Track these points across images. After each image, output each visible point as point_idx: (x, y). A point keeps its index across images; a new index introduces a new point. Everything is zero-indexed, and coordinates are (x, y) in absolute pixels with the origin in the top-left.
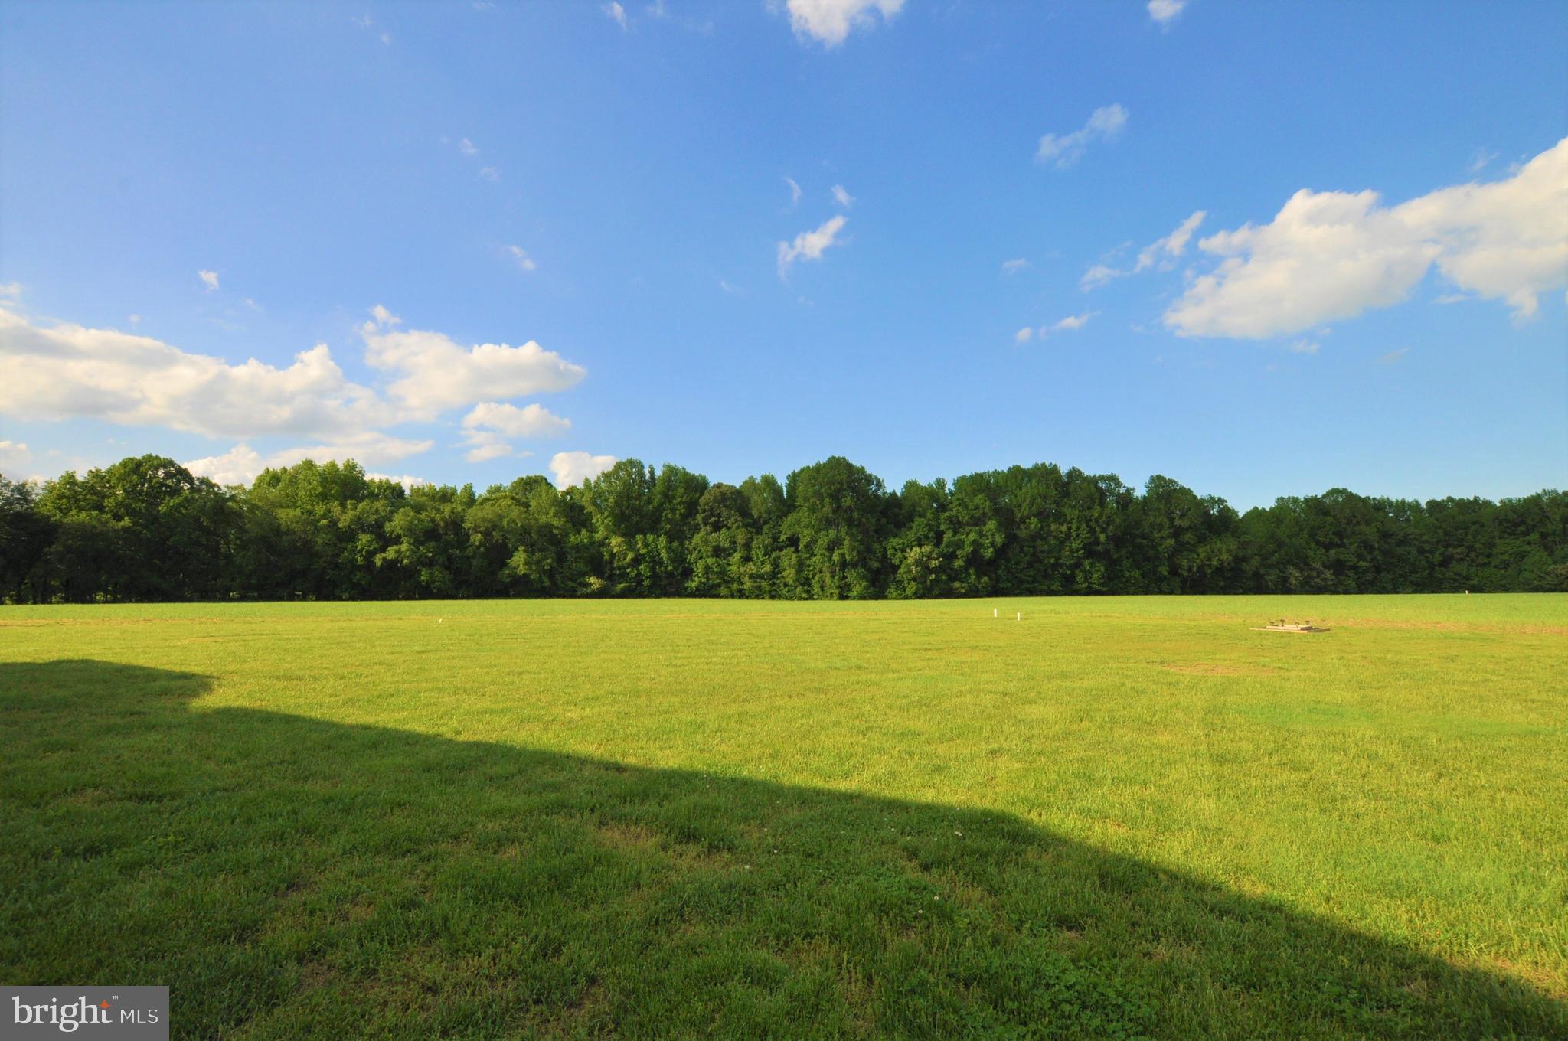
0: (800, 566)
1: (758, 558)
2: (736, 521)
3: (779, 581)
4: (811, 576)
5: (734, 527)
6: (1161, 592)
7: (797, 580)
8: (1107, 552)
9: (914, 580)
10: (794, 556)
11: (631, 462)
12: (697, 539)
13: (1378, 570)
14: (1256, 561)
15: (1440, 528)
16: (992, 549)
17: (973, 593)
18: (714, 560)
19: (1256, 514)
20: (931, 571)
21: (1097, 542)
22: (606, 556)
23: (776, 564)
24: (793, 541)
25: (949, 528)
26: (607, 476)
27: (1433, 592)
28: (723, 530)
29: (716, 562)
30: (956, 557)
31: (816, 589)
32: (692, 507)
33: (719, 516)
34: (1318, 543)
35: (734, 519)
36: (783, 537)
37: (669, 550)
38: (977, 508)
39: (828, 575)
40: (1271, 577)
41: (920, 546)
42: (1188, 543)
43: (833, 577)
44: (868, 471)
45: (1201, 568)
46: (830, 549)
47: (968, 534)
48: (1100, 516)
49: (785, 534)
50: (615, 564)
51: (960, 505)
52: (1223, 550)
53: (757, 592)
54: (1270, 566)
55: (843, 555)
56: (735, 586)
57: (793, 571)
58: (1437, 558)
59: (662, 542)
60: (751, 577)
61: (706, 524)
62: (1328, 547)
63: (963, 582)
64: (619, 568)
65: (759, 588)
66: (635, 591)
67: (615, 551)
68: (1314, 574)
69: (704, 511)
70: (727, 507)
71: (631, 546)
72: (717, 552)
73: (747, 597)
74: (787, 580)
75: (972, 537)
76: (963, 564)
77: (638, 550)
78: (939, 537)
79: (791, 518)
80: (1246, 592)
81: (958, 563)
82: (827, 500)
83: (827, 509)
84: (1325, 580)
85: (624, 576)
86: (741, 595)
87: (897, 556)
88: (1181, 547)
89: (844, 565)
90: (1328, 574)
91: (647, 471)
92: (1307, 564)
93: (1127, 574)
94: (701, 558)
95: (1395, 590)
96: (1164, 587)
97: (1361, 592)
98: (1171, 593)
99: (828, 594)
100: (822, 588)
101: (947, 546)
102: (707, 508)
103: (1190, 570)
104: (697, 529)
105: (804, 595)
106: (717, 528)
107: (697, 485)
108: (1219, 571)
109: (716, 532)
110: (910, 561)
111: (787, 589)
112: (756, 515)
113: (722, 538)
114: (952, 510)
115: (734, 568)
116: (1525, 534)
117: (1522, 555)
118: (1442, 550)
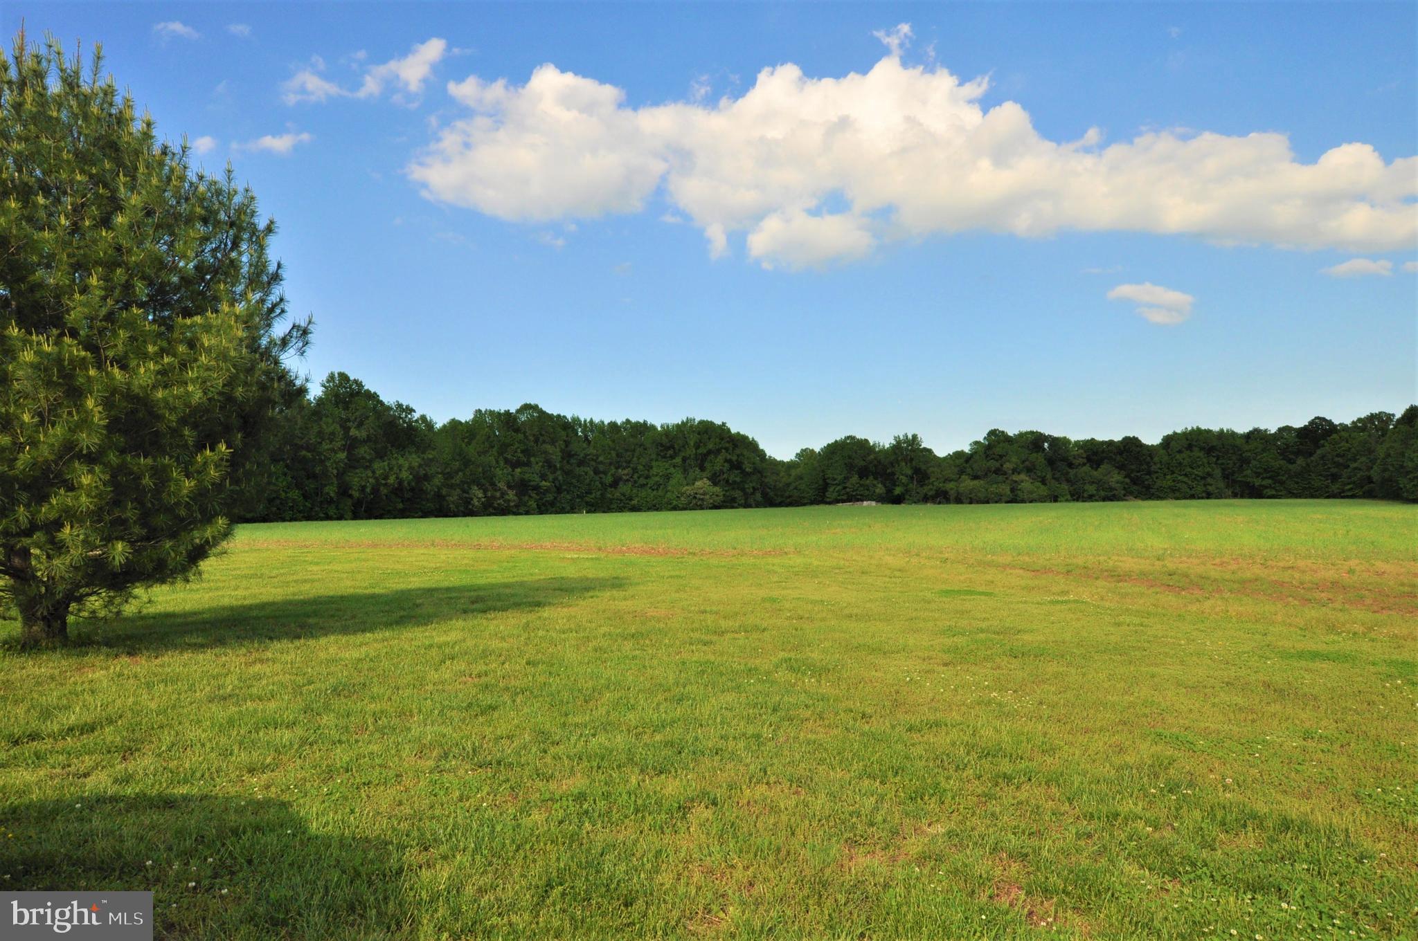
6: (328, 518)
13: (559, 490)
14: (438, 480)
15: (614, 449)
19: (454, 426)
27: (604, 512)
34: (507, 461)
40: (454, 497)
42: (363, 458)
45: (375, 490)
52: (405, 465)
54: (452, 487)
58: (609, 479)
62: (515, 465)
68: (498, 494)
80: (426, 514)
88: (353, 463)
90: (511, 495)
92: (493, 484)
95: (572, 509)
96: (331, 512)
97: (541, 513)
98: (340, 518)
103: (363, 488)
108: (398, 490)
116: (672, 457)
117: (668, 477)
118: (613, 471)
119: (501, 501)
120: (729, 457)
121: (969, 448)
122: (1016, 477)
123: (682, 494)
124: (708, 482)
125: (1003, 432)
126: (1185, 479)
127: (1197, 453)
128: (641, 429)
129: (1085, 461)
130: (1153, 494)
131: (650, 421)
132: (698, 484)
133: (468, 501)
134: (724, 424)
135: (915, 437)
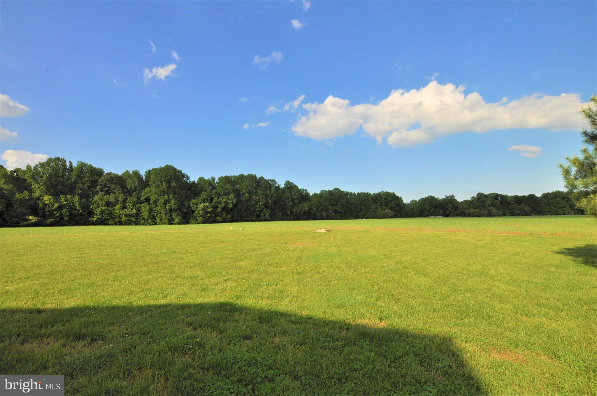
0: (151, 211)
1: (130, 207)
2: (119, 190)
3: (140, 217)
4: (155, 215)
5: (117, 193)
6: (288, 220)
7: (149, 217)
8: (271, 206)
9: (201, 216)
10: (148, 207)
11: (58, 159)
12: (96, 198)
13: (345, 213)
14: (315, 210)
15: (360, 200)
16: (232, 205)
17: (224, 221)
18: (106, 207)
19: (315, 195)
20: (208, 213)
21: (268, 203)
22: (41, 205)
23: (139, 210)
24: (148, 200)
25: (216, 196)
26: (42, 165)
27: (358, 219)
28: (111, 194)
29: (107, 208)
30: (218, 207)
31: (158, 220)
32: (94, 183)
33: (109, 187)
34: (331, 204)
35: (117, 189)
36: (142, 198)
37: (80, 203)
38: (227, 189)
39: (164, 214)
41: (204, 203)
42: (296, 204)
43: (166, 215)
44: (183, 172)
45: (299, 212)
46: (165, 203)
47: (223, 199)
48: (269, 194)
49: (144, 196)
50: (47, 209)
51: (220, 187)
52: (306, 206)
53: (129, 222)
54: (318, 211)
55: (171, 206)
56: (117, 220)
57: (147, 213)
58: (359, 209)
59: (76, 199)
60: (126, 215)
61: (102, 191)
62: (333, 206)
63: (221, 217)
64: (49, 211)
65: (130, 220)
66: (59, 222)
67: (47, 202)
68: (330, 214)
69: (101, 185)
70: (113, 184)
71: (57, 200)
72: (108, 204)
73: (124, 225)
74: (144, 217)
75: (225, 200)
76: (220, 210)
77: (62, 202)
78: (212, 199)
79: (147, 190)
80: (312, 219)
81: (219, 210)
82: (164, 183)
83: (164, 186)
84: (332, 216)
85: (52, 215)
86: (120, 223)
87: (194, 207)
88: (294, 205)
89: (171, 210)
90: (333, 214)
91: (68, 164)
92: (328, 211)
93: (277, 214)
94: (99, 207)
95: (349, 218)
96: (288, 218)
97: (341, 219)
98: (291, 220)
99: (164, 222)
100: (161, 220)
101: (215, 203)
102: (102, 183)
103: (296, 213)
104: (97, 193)
105: (152, 223)
106: (108, 193)
107: (97, 173)
108: (305, 213)
109: (107, 195)
110: (200, 209)
111: (144, 221)
112: (129, 187)
113: (111, 198)
114: (217, 189)
115: (117, 211)
116: (377, 203)
117: (376, 208)
118: (360, 207)
119: (330, 216)
120: (396, 202)
121: (471, 199)
122: (490, 208)
123: (381, 214)
124: (389, 210)
125: (483, 194)
126: (554, 208)
127: (558, 199)
128: (367, 195)
129: (514, 202)
130: (541, 213)
131: (369, 192)
132: (386, 210)
133: (322, 215)
134: (393, 193)
135: (453, 195)
